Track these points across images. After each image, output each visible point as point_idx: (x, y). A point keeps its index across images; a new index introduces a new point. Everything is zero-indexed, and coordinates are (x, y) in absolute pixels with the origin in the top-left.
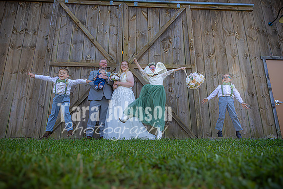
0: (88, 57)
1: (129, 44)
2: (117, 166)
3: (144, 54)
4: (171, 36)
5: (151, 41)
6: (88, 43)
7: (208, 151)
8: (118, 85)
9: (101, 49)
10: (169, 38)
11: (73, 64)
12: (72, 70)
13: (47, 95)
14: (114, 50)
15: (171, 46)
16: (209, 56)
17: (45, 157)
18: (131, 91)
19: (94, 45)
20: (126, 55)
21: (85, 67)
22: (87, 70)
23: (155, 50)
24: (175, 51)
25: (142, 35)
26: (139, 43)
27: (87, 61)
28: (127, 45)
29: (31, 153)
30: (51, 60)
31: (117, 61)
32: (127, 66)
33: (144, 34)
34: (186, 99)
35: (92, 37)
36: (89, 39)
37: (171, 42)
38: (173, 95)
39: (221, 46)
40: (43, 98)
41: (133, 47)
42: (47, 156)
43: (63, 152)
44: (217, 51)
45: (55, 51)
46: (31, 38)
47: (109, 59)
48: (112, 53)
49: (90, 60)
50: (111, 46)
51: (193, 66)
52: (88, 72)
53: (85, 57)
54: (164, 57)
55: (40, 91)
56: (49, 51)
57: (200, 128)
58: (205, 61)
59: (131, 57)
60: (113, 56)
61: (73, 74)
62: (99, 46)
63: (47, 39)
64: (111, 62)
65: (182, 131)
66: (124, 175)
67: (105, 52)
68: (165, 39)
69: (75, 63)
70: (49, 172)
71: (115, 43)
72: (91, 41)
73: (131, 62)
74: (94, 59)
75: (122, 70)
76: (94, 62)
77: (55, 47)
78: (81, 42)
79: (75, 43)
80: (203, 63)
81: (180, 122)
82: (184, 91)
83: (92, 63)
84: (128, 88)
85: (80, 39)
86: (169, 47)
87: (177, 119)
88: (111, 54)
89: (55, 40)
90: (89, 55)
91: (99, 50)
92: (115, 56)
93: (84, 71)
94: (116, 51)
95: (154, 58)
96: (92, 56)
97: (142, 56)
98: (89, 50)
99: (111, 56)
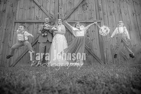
0: (38, 16)
1: (62, 8)
2: (56, 83)
3: (71, 14)
4: (87, 3)
5: (75, 6)
6: (37, 8)
7: (112, 72)
8: (56, 33)
9: (45, 11)
10: (86, 4)
11: (29, 21)
12: (28, 25)
13: (14, 40)
14: (53, 12)
15: (88, 9)
16: (111, 14)
17: (13, 78)
18: (64, 36)
19: (41, 9)
20: (61, 15)
21: (36, 23)
22: (37, 24)
23: (78, 12)
24: (90, 11)
25: (70, 3)
26: (68, 8)
27: (37, 19)
28: (61, 9)
29: (4, 76)
30: (15, 19)
31: (55, 18)
32: (61, 22)
33: (71, 2)
34: (98, 41)
35: (39, 5)
36: (38, 6)
37: (87, 6)
38: (89, 39)
39: (118, 8)
40: (11, 42)
41: (64, 10)
42: (14, 77)
43: (24, 74)
44: (116, 11)
45: (17, 13)
46: (3, 6)
47: (50, 17)
48: (52, 13)
49: (39, 18)
50: (51, 9)
51: (101, 21)
52: (38, 26)
53: (36, 17)
54: (84, 15)
55: (9, 38)
56: (14, 14)
57: (106, 58)
58: (109, 18)
59: (63, 16)
61: (29, 27)
62: (44, 10)
63: (12, 6)
64: (52, 19)
65: (95, 60)
66: (61, 88)
67: (48, 14)
68: (84, 4)
69: (30, 20)
70: (16, 87)
71: (53, 8)
72: (39, 7)
73: (64, 19)
74: (41, 18)
75: (58, 24)
76: (41, 19)
77: (18, 11)
78: (33, 7)
79: (30, 9)
80: (107, 18)
81: (94, 55)
82: (96, 36)
83: (40, 20)
84: (62, 35)
85: (33, 6)
86: (86, 10)
87: (92, 53)
88: (51, 15)
89: (17, 7)
90: (38, 15)
91: (44, 12)
92: (54, 15)
93: (36, 25)
94: (54, 13)
95: (77, 16)
96: (40, 16)
97: (70, 15)
98: (38, 12)
99: (52, 16)
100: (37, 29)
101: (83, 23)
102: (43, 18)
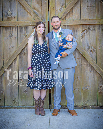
0: (9, 13)
3: (74, 6)
14: (38, 3)
20: (53, 8)
21: (6, 27)
22: (9, 30)
27: (8, 18)
47: (33, 15)
48: (37, 6)
49: (11, 17)
52: (10, 32)
53: (5, 14)
59: (59, 10)
60: (38, 11)
67: (28, 7)
74: (16, 16)
76: (16, 19)
83: (14, 21)
88: (35, 8)
90: (10, 11)
91: (20, 3)
92: (40, 10)
93: (7, 31)
94: (41, 5)
95: (86, 10)
96: (13, 13)
97: (72, 8)
98: (9, 4)
99: (36, 11)
100: (10, 38)
101: (98, 26)
102: (19, 16)
